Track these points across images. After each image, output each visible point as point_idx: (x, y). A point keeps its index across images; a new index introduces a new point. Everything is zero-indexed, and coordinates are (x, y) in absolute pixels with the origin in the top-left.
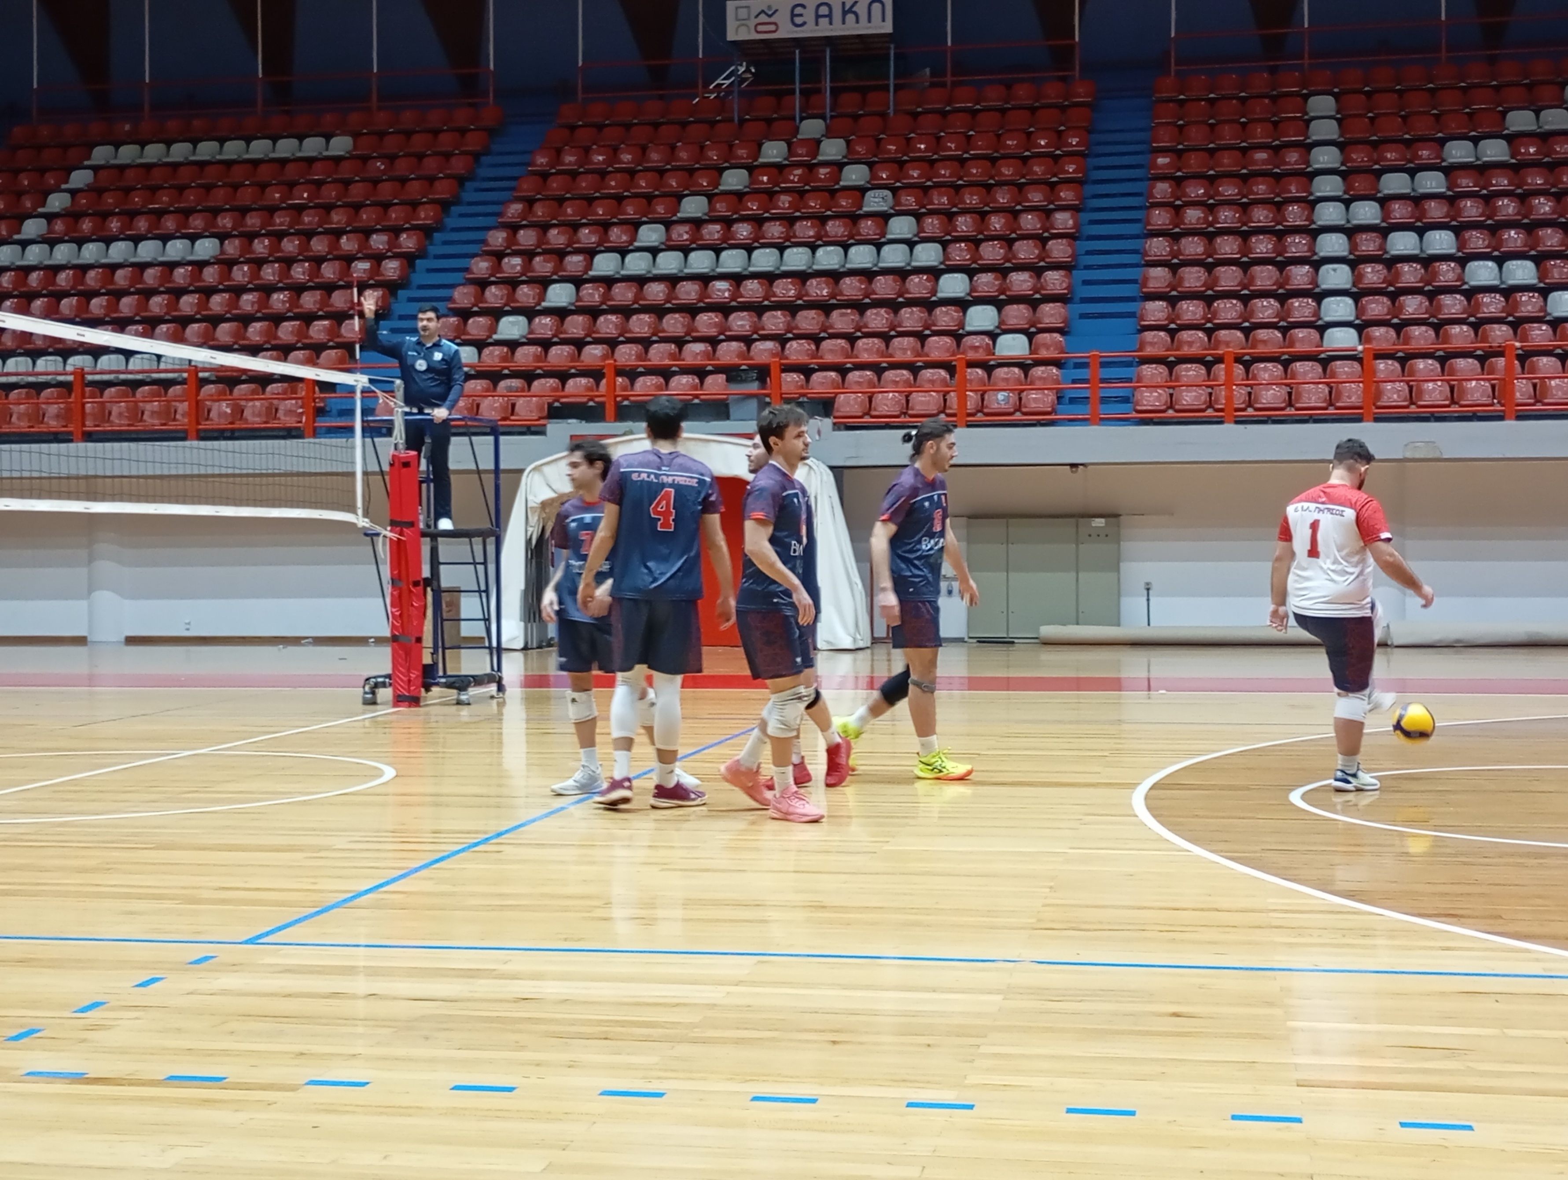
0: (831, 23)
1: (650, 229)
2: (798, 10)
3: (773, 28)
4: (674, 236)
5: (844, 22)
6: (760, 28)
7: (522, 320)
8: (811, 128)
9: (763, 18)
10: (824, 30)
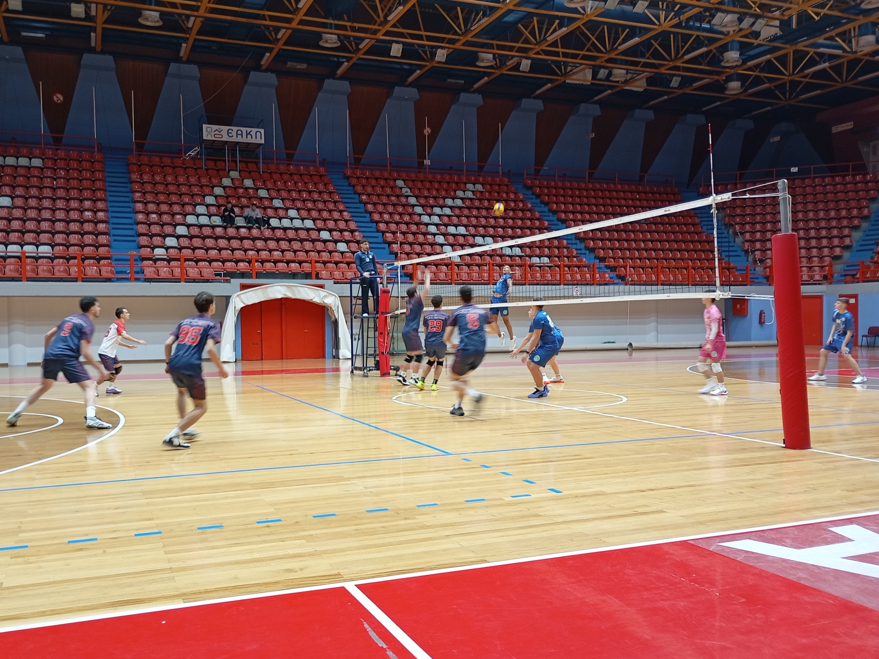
0: (242, 137)
1: (200, 208)
2: (230, 131)
3: (221, 136)
4: (211, 210)
5: (247, 137)
6: (216, 136)
7: (175, 240)
8: (234, 174)
9: (217, 132)
10: (239, 139)
